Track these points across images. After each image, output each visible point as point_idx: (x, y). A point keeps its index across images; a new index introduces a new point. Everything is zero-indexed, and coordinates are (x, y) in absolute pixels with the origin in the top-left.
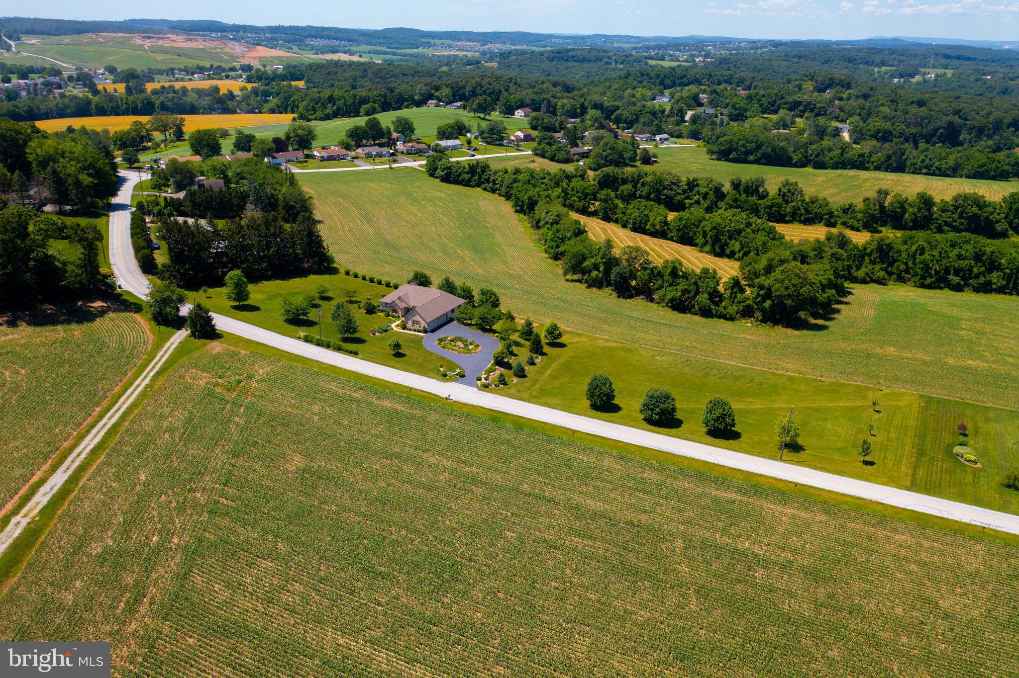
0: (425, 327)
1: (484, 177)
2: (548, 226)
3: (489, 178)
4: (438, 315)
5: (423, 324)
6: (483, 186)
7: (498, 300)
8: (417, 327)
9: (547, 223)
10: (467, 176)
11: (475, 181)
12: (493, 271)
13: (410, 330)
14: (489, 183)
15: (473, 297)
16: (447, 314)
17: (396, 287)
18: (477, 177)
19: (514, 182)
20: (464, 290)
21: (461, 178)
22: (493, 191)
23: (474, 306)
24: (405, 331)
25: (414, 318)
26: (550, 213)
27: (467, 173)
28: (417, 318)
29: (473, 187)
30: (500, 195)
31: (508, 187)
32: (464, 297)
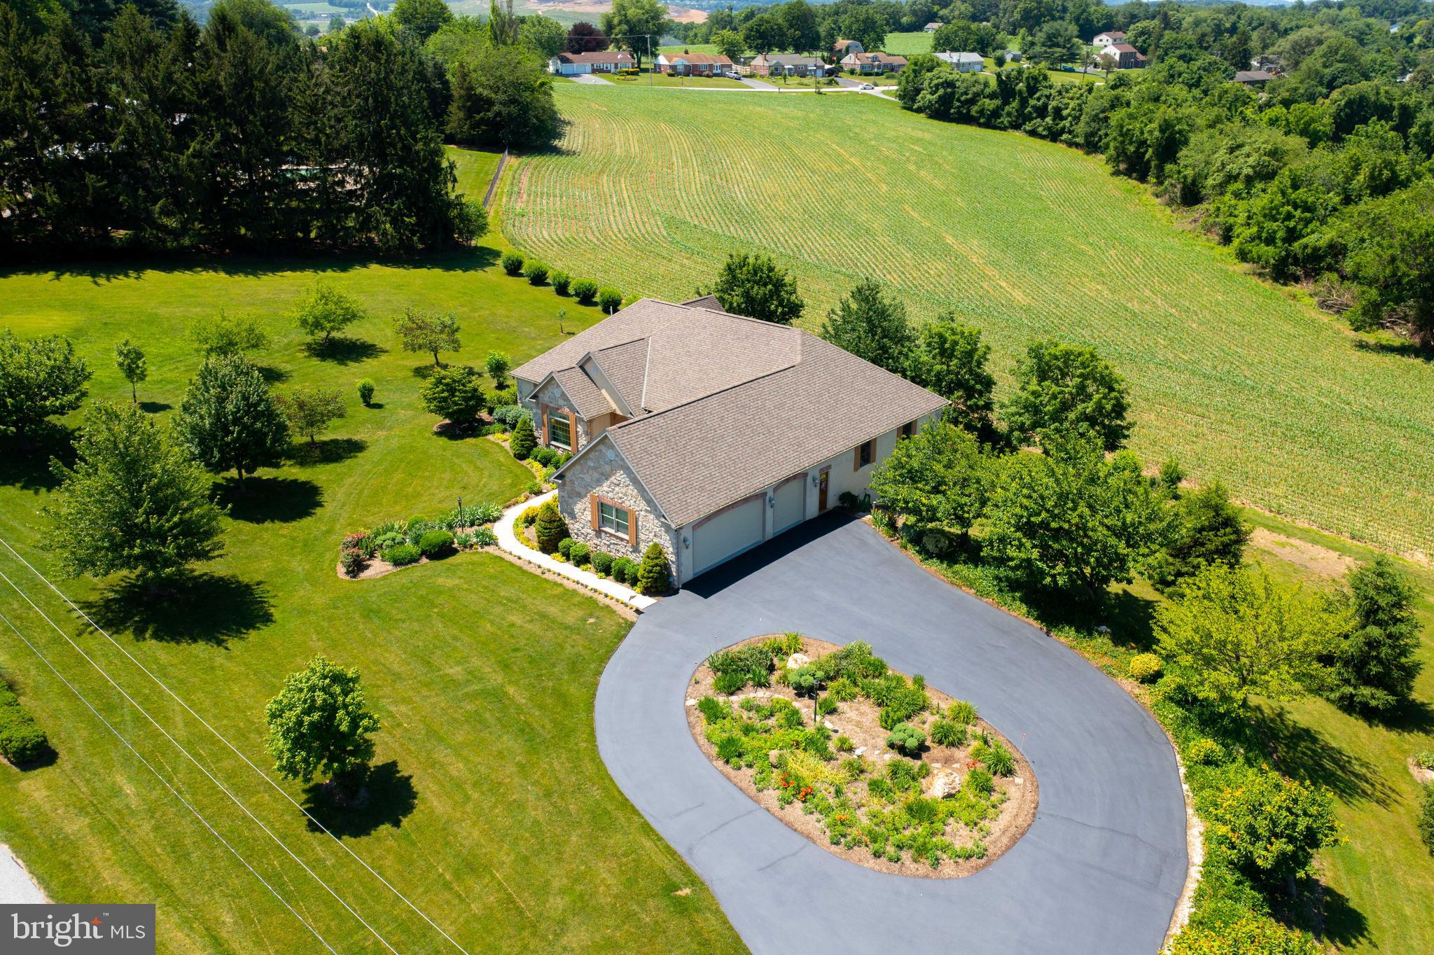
0: (657, 552)
1: (1032, 102)
2: (1239, 185)
3: (1045, 106)
4: (764, 479)
5: (653, 534)
6: (1028, 127)
7: (1119, 409)
8: (615, 547)
9: (1231, 178)
10: (989, 104)
11: (1009, 114)
12: (1063, 300)
13: (582, 560)
14: (1043, 118)
15: (988, 383)
16: (824, 474)
17: (612, 305)
18: (1015, 104)
19: (1113, 107)
20: (944, 349)
21: (974, 110)
22: (1054, 136)
23: (987, 434)
24: (553, 564)
25: (605, 491)
26: (1246, 149)
27: (992, 96)
28: (617, 490)
29: (1004, 129)
30: (1071, 144)
31: (1095, 118)
32: (943, 385)
